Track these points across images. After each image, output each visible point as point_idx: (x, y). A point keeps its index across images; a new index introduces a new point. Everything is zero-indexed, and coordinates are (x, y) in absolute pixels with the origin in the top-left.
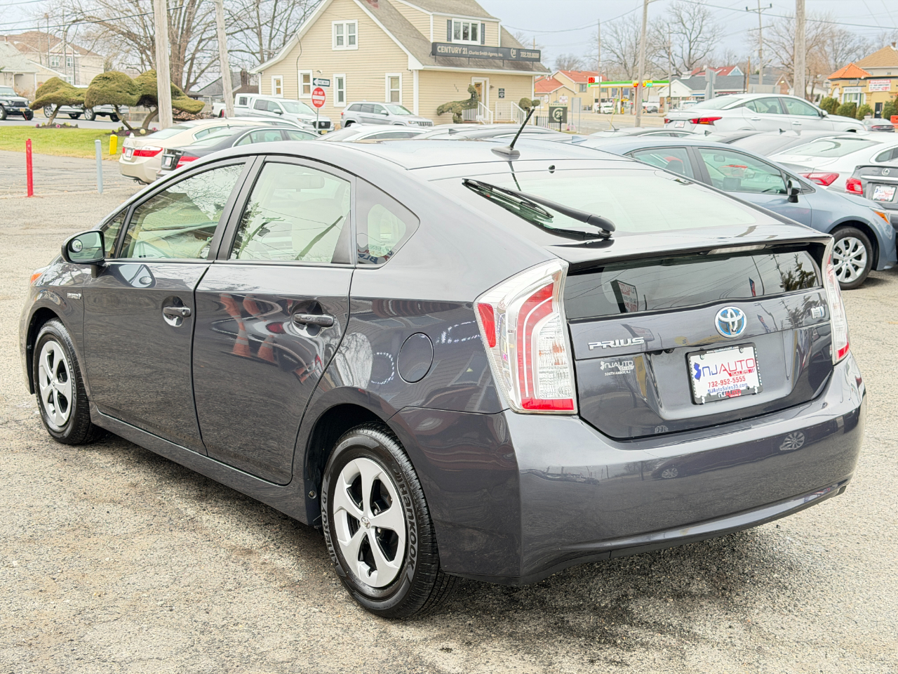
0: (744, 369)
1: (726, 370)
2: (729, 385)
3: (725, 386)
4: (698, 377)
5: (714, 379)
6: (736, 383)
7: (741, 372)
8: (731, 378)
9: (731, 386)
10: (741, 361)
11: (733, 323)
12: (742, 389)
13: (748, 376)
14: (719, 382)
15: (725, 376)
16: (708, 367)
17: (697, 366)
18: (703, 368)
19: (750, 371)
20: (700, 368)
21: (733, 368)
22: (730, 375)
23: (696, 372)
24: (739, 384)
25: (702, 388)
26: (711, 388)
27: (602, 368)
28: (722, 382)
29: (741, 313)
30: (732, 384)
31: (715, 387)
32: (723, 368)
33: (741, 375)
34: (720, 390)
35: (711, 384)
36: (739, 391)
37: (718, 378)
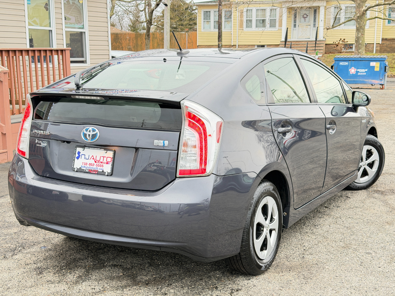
0: (104, 161)
1: (94, 159)
2: (93, 167)
3: (91, 167)
4: (78, 158)
5: (86, 161)
6: (98, 167)
7: (102, 162)
8: (95, 164)
9: (94, 167)
10: (104, 157)
11: (89, 135)
12: (99, 170)
13: (105, 165)
14: (88, 164)
15: (92, 162)
16: (85, 155)
17: (79, 153)
18: (82, 155)
19: (107, 163)
20: (80, 154)
21: (98, 159)
22: (95, 162)
23: (78, 155)
24: (99, 168)
25: (78, 164)
26: (83, 165)
27: (36, 142)
28: (90, 164)
29: (97, 131)
30: (95, 167)
31: (85, 165)
32: (92, 158)
33: (102, 164)
34: (87, 168)
35: (84, 164)
36: (98, 171)
37: (88, 162)
